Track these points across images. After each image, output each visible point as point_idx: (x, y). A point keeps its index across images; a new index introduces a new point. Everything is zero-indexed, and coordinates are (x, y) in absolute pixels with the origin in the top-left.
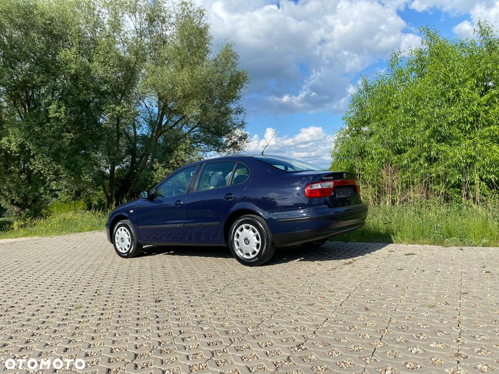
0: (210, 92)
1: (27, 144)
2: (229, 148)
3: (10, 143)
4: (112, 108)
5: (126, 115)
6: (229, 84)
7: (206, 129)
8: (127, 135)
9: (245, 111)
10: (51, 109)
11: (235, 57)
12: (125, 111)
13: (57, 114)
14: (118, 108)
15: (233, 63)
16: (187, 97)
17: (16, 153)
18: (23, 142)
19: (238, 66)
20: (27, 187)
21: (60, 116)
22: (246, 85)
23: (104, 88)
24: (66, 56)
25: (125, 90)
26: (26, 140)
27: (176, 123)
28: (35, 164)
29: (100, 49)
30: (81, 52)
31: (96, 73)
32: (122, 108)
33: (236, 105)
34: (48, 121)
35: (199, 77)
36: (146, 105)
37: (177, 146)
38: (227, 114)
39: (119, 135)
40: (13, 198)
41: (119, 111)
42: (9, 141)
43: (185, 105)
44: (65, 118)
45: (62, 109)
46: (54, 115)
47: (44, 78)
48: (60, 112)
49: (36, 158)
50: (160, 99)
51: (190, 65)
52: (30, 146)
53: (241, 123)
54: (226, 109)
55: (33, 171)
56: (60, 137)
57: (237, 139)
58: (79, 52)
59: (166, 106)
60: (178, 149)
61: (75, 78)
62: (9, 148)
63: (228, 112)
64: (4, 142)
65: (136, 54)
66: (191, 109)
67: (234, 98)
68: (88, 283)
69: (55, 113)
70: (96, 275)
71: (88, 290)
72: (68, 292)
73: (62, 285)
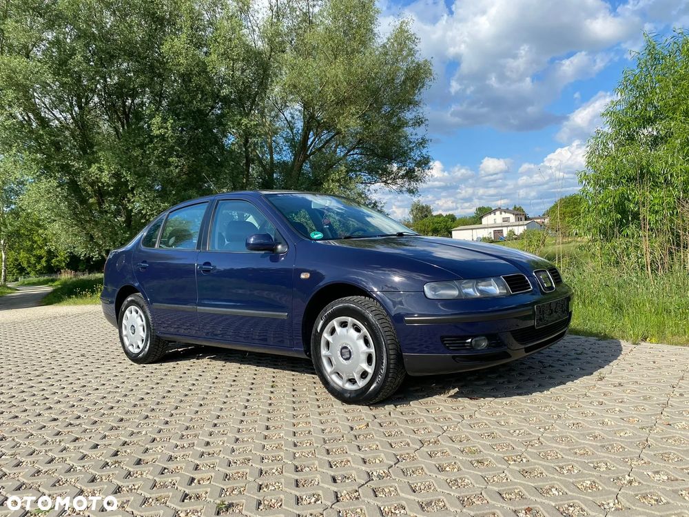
0: (375, 93)
1: (122, 174)
2: (402, 178)
3: (102, 172)
4: (236, 120)
5: (256, 131)
6: (404, 82)
7: (370, 152)
8: (260, 161)
9: (427, 122)
10: (154, 124)
11: (414, 41)
12: (254, 125)
13: (162, 131)
14: (245, 121)
15: (410, 50)
16: (341, 102)
17: (109, 186)
18: (118, 171)
19: (417, 55)
20: (125, 232)
21: (166, 133)
22: (430, 83)
23: (225, 92)
24: (173, 47)
25: (257, 93)
26: (122, 167)
27: (327, 142)
28: (134, 202)
29: (220, 35)
30: (194, 40)
31: (214, 70)
32: (251, 120)
33: (414, 113)
34: (151, 141)
35: (360, 71)
36: (286, 118)
37: (328, 176)
38: (400, 127)
39: (249, 161)
40: (108, 248)
41: (246, 125)
42: (101, 170)
43: (338, 115)
44: (172, 136)
45: (168, 124)
46: (158, 132)
48: (167, 128)
49: (135, 192)
50: (306, 105)
51: (347, 54)
52: (127, 176)
53: (420, 141)
54: (399, 119)
55: (131, 210)
56: (167, 164)
57: (414, 165)
58: (191, 41)
59: (312, 117)
60: (329, 180)
61: (186, 77)
62: (101, 178)
63: (403, 124)
64: (94, 170)
65: (271, 41)
66: (347, 120)
67: (410, 103)
68: (121, 420)
69: (159, 129)
70: (148, 396)
71: (107, 443)
72: (68, 445)
73: (72, 422)
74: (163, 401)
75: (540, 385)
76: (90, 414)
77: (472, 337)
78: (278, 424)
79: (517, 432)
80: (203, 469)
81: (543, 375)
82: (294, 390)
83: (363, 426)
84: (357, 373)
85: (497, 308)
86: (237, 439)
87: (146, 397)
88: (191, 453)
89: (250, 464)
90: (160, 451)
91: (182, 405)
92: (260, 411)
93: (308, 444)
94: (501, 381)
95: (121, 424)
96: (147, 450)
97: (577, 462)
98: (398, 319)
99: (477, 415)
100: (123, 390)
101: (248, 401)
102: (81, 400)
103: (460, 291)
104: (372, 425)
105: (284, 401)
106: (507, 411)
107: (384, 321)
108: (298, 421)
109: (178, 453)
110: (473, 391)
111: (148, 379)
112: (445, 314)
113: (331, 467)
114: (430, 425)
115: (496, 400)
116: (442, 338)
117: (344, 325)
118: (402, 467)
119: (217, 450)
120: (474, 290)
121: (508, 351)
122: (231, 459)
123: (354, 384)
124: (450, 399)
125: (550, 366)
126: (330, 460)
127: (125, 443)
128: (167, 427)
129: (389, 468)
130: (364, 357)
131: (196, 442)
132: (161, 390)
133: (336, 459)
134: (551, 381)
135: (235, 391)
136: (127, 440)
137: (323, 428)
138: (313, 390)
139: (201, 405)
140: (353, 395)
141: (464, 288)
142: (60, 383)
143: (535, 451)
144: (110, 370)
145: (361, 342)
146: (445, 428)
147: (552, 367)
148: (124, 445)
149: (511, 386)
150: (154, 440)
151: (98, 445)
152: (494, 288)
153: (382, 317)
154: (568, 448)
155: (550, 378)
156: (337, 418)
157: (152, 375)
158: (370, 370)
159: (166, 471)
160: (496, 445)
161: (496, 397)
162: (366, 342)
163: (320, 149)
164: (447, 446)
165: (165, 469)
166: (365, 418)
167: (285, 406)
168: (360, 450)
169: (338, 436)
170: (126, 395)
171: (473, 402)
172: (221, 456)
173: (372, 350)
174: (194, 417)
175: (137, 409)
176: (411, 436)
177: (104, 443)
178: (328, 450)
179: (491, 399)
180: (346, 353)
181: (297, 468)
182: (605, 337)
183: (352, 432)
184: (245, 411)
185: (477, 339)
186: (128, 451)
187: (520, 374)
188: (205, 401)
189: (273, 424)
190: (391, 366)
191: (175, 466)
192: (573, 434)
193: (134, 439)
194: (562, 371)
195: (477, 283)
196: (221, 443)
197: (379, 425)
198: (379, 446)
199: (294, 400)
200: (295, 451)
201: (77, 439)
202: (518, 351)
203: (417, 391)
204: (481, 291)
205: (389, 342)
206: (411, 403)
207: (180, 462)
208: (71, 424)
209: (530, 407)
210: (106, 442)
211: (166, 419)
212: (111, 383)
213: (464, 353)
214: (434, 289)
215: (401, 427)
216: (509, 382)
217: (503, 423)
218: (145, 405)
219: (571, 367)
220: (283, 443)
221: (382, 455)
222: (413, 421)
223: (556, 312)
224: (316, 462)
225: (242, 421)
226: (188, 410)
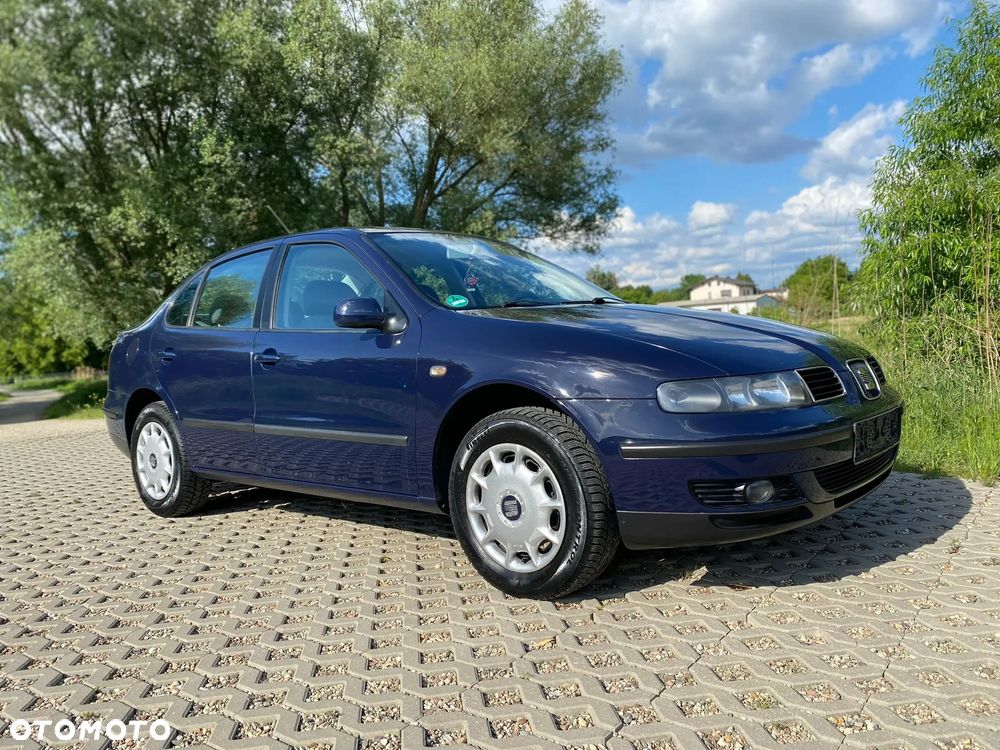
0: (537, 99)
1: (158, 222)
2: (577, 230)
3: (127, 220)
4: (328, 141)
5: (358, 157)
6: (581, 83)
7: (528, 190)
8: (364, 204)
9: (614, 145)
10: (205, 147)
11: (595, 21)
12: (355, 148)
13: (217, 158)
14: (341, 142)
15: (590, 35)
16: (486, 114)
17: (137, 240)
18: (152, 218)
19: (600, 42)
21: (222, 161)
22: (619, 87)
23: (312, 97)
24: (231, 29)
25: (358, 103)
26: (157, 213)
27: (465, 174)
28: (175, 265)
29: (303, 12)
30: (264, 19)
31: (294, 65)
32: (350, 142)
33: (595, 132)
34: (201, 173)
35: (514, 64)
36: (402, 140)
37: (465, 225)
38: (573, 153)
39: (348, 205)
41: (343, 149)
42: (125, 216)
43: (482, 132)
44: (232, 166)
45: (227, 147)
46: (211, 160)
47: (189, 81)
48: (223, 153)
49: (177, 250)
50: (433, 119)
51: (495, 40)
52: (165, 225)
53: (604, 173)
54: (573, 141)
55: (172, 278)
56: (225, 208)
57: (594, 210)
58: (260, 21)
59: (442, 137)
61: (252, 77)
62: (126, 229)
63: (578, 147)
64: (115, 217)
65: (379, 22)
66: (495, 140)
67: (591, 117)
68: (116, 624)
69: (213, 155)
70: (171, 577)
71: (81, 672)
72: (10, 677)
73: (30, 627)
74: (194, 587)
75: (849, 562)
76: (65, 612)
77: (747, 481)
78: (392, 636)
79: (837, 658)
80: (250, 734)
81: (851, 543)
82: (419, 568)
83: (546, 642)
84: (532, 544)
85: (785, 429)
86: (317, 668)
87: (165, 579)
88: (230, 697)
89: (339, 725)
90: (174, 692)
91: (225, 595)
92: (359, 608)
93: (447, 681)
94: (779, 552)
95: (114, 633)
96: (151, 689)
97: (977, 730)
98: (609, 448)
99: (751, 620)
100: (130, 564)
101: (340, 588)
102: (55, 584)
103: (724, 397)
104: (564, 643)
105: (403, 590)
106: (807, 613)
107: (581, 451)
108: (427, 631)
109: (207, 697)
110: (733, 573)
111: (175, 544)
112: (693, 439)
113: (494, 735)
114: (671, 641)
115: (779, 590)
116: (691, 483)
117: (507, 457)
118: (632, 738)
119: (279, 691)
120: (746, 395)
121: (809, 506)
122: (303, 712)
123: (525, 561)
124: (695, 588)
125: (855, 525)
126: (491, 718)
127: (113, 674)
128: (195, 639)
129: (607, 740)
130: (545, 516)
131: (241, 673)
132: (193, 566)
133: (502, 717)
134: (867, 553)
135: (318, 568)
136: (118, 667)
137: (473, 645)
138: (453, 569)
139: (258, 596)
140: (524, 582)
141: (731, 392)
142: (29, 550)
143: (885, 704)
144: (115, 527)
145: (540, 489)
146: (699, 647)
147: (860, 526)
148: (111, 678)
149: (798, 562)
150: (167, 667)
151: (65, 676)
152: (782, 393)
153: (577, 444)
154: (947, 697)
155: (864, 547)
156: (498, 625)
157: (183, 536)
158: (556, 538)
159: (179, 738)
160: (803, 687)
161: (778, 584)
162: (549, 489)
163: (453, 186)
164: (710, 690)
165: (178, 733)
166: (548, 627)
167: (403, 598)
168: (546, 695)
169: (503, 664)
170: (133, 575)
171: (739, 594)
172: (286, 705)
173: (560, 504)
174: (243, 619)
175: (146, 602)
176: (640, 666)
177: (77, 672)
178: (485, 695)
179: (771, 588)
180: (512, 507)
181: (428, 735)
182: (934, 474)
183: (527, 656)
184: (334, 609)
185: (754, 485)
186: (117, 691)
187: (809, 540)
188: (267, 589)
189: (383, 637)
190: (596, 533)
191: (195, 728)
192: (948, 665)
193: (132, 665)
194: (880, 535)
195: (752, 382)
196: (287, 676)
197: (574, 641)
198: (581, 688)
199: (420, 587)
200: (424, 697)
201: (31, 662)
202: (823, 504)
203: (633, 571)
204: (759, 398)
205: (591, 489)
206: (627, 595)
207: (208, 718)
208: (27, 631)
209: (846, 606)
210: (80, 670)
211: (195, 623)
212: (112, 552)
213: (731, 511)
214: (674, 395)
215: (617, 646)
216: (793, 555)
217: (803, 639)
218: (163, 594)
219: (894, 528)
220: (401, 677)
221: (590, 708)
222: (637, 633)
223: (883, 434)
224: (465, 725)
225: (328, 629)
226: (235, 605)
